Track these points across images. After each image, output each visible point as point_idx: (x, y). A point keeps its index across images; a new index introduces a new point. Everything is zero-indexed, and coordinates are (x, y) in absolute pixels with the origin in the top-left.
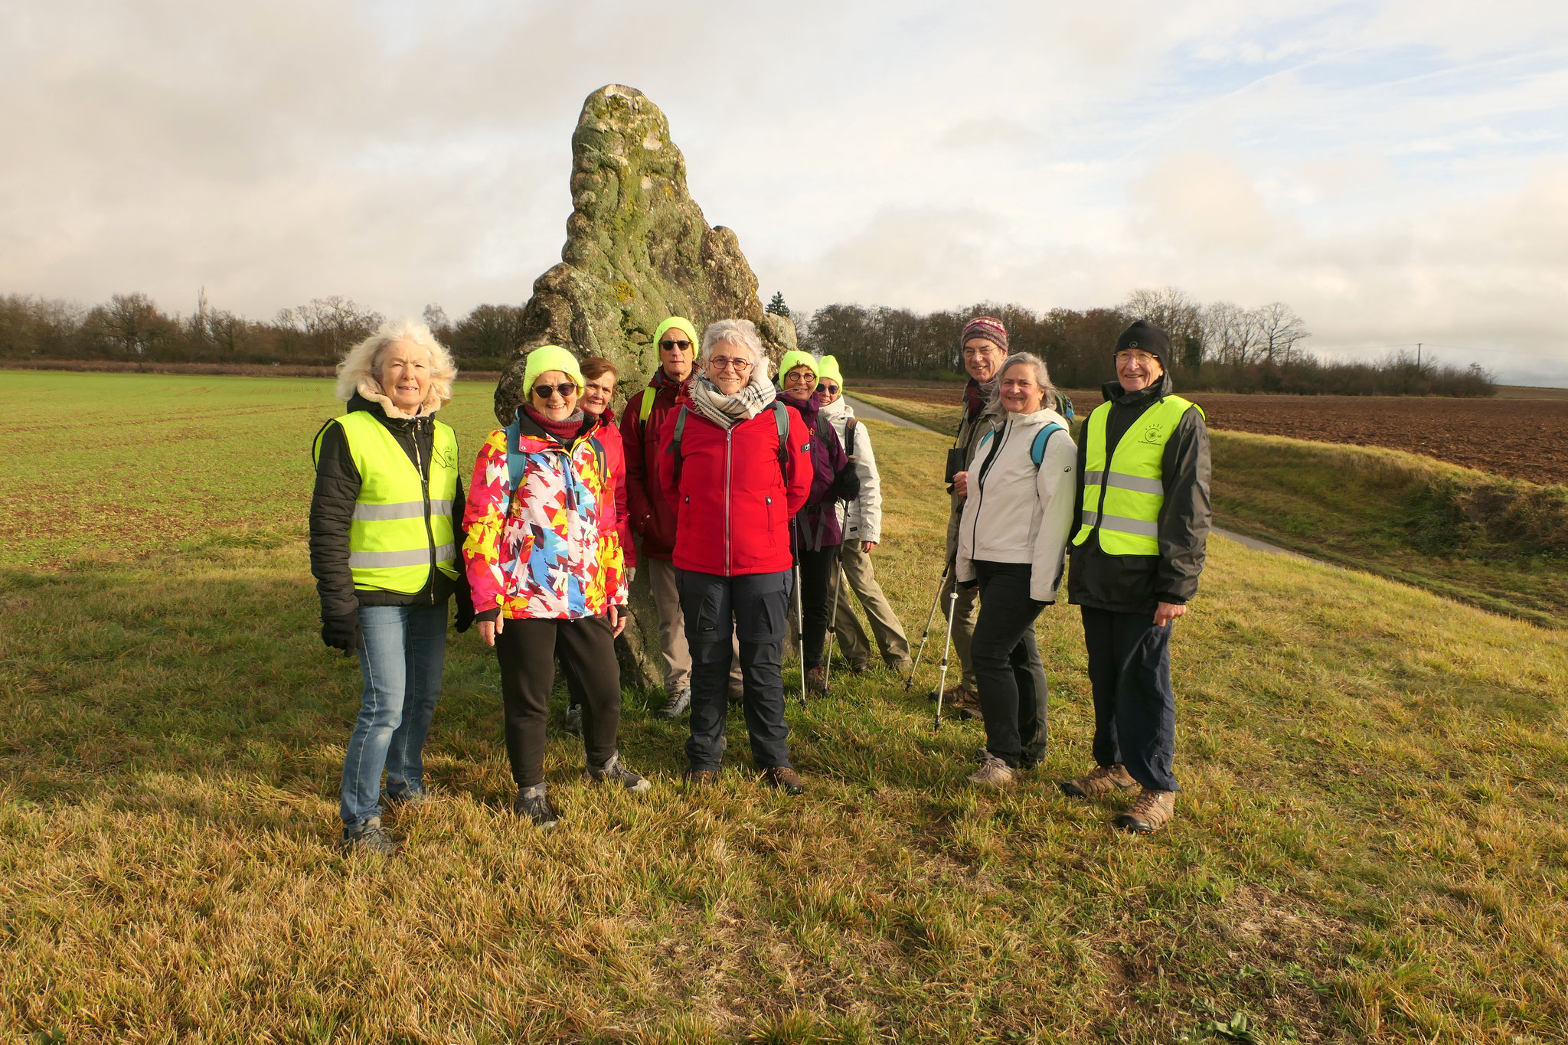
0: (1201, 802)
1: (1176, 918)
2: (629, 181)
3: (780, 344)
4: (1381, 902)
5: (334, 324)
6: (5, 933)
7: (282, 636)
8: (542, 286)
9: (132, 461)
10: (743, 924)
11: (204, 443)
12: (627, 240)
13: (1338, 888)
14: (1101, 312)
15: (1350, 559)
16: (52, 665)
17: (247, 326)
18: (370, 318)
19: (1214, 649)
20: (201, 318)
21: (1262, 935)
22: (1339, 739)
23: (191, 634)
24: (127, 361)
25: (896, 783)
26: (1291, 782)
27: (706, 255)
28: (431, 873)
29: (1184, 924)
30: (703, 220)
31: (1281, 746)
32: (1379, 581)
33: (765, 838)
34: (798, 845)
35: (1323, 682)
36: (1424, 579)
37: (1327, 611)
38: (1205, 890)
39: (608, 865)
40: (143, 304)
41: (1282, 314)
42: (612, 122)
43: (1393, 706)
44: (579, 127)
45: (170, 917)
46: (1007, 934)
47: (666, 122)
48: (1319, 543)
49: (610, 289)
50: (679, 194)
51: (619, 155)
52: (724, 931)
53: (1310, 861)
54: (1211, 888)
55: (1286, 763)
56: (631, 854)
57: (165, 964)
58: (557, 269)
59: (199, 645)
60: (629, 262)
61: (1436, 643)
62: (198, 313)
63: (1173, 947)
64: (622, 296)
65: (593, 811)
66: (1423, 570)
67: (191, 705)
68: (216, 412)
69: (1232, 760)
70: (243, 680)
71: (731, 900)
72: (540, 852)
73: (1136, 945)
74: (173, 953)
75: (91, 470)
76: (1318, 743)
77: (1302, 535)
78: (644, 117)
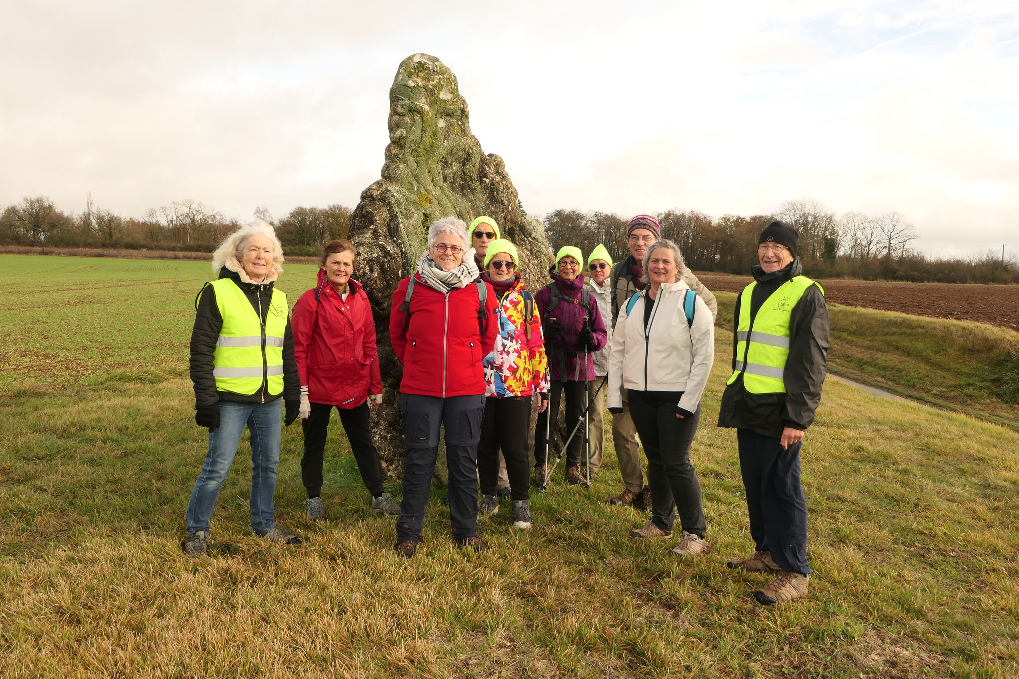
0: (839, 572)
1: (822, 650)
2: (430, 122)
3: (534, 238)
4: (970, 644)
5: (188, 220)
6: (3, 642)
7: (171, 445)
8: (367, 196)
9: (44, 320)
10: (515, 646)
11: (96, 306)
12: (427, 163)
13: (939, 633)
14: (761, 217)
15: (949, 405)
16: (9, 463)
17: (123, 220)
18: (215, 217)
19: (848, 465)
20: (89, 214)
21: (884, 664)
22: (940, 530)
23: (105, 443)
24: (34, 246)
25: (619, 553)
26: (905, 560)
27: (482, 174)
28: (295, 606)
29: (829, 654)
30: (480, 150)
31: (897, 534)
32: (972, 421)
33: (528, 588)
34: (551, 593)
35: (928, 491)
36: (1006, 422)
37: (932, 440)
38: (843, 631)
39: (419, 604)
40: (46, 204)
41: (898, 220)
42: (419, 80)
43: (981, 509)
44: (395, 83)
45: (116, 633)
46: (702, 656)
47: (456, 80)
48: (926, 392)
49: (414, 197)
50: (464, 131)
51: (423, 104)
52: (502, 650)
53: (920, 614)
54: (848, 631)
55: (903, 547)
56: (434, 597)
57: (116, 665)
58: (379, 184)
59: (111, 450)
60: (429, 179)
61: (1013, 464)
62: (86, 211)
63: (821, 670)
64: (424, 203)
65: (405, 568)
66: (1004, 414)
67: (111, 492)
68: (102, 285)
69: (861, 543)
70: (147, 475)
71: (506, 630)
72: (370, 595)
73: (794, 668)
74: (120, 657)
75: (15, 325)
76: (924, 534)
77: (913, 387)
78: (441, 76)
